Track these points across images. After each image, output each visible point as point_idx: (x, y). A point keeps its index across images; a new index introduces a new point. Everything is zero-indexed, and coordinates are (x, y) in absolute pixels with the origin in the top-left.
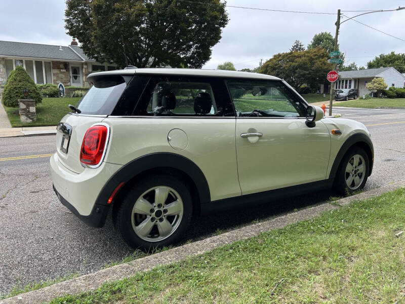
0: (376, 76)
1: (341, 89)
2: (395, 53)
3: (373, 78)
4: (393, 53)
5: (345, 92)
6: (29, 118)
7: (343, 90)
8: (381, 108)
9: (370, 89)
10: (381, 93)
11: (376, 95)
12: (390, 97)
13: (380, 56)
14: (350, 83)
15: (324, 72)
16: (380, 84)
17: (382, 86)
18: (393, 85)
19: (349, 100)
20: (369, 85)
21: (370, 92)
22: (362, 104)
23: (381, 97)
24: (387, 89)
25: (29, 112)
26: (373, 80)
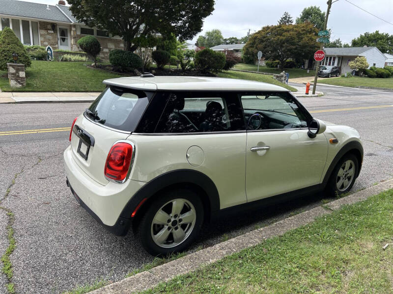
0: (359, 55)
1: (324, 66)
2: (379, 33)
3: (356, 57)
4: (377, 32)
5: (329, 69)
6: (19, 83)
7: (326, 67)
8: (361, 87)
9: (352, 67)
10: (363, 72)
11: (357, 74)
12: (370, 76)
13: (365, 34)
14: (334, 60)
15: (311, 47)
16: (362, 63)
17: (364, 65)
18: (374, 64)
19: (331, 77)
20: (352, 63)
21: (352, 70)
22: (344, 82)
23: (361, 76)
24: (369, 68)
25: (18, 76)
26: (356, 59)
